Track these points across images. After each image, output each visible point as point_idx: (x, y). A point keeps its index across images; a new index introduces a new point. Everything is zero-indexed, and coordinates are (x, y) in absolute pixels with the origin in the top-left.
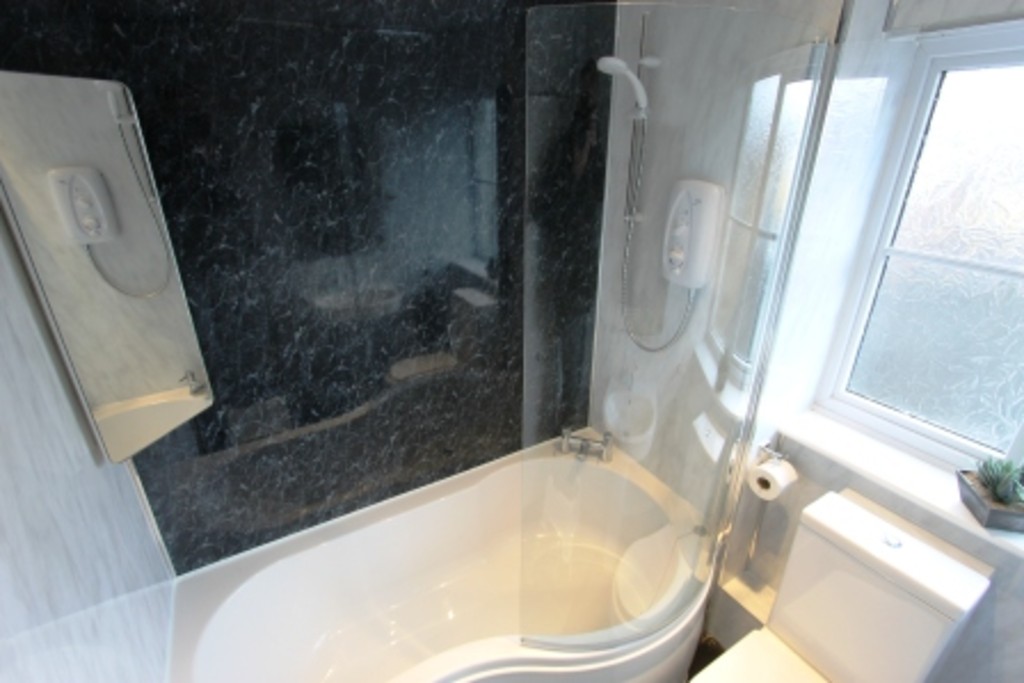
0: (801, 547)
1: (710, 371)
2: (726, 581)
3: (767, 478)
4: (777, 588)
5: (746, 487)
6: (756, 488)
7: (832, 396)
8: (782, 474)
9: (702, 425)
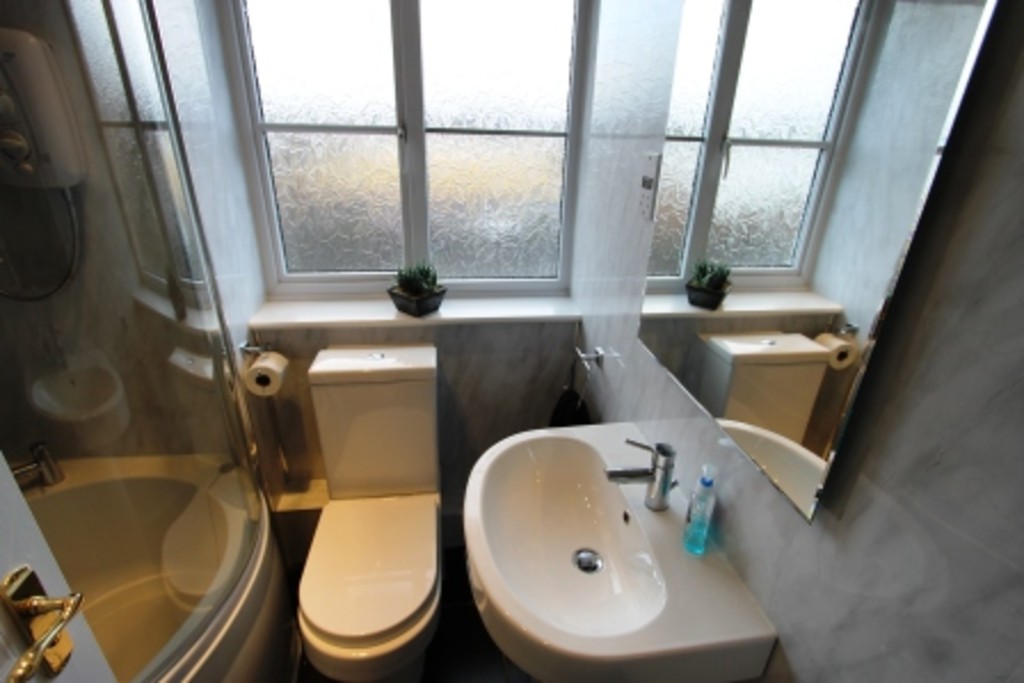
0: (325, 412)
1: (166, 309)
2: (276, 504)
3: (264, 373)
4: (324, 475)
5: (249, 395)
6: (258, 390)
7: (280, 281)
8: (273, 363)
9: (181, 359)
